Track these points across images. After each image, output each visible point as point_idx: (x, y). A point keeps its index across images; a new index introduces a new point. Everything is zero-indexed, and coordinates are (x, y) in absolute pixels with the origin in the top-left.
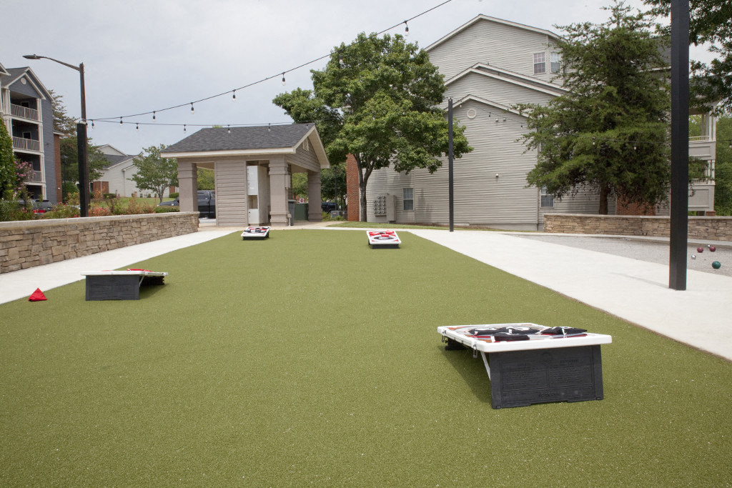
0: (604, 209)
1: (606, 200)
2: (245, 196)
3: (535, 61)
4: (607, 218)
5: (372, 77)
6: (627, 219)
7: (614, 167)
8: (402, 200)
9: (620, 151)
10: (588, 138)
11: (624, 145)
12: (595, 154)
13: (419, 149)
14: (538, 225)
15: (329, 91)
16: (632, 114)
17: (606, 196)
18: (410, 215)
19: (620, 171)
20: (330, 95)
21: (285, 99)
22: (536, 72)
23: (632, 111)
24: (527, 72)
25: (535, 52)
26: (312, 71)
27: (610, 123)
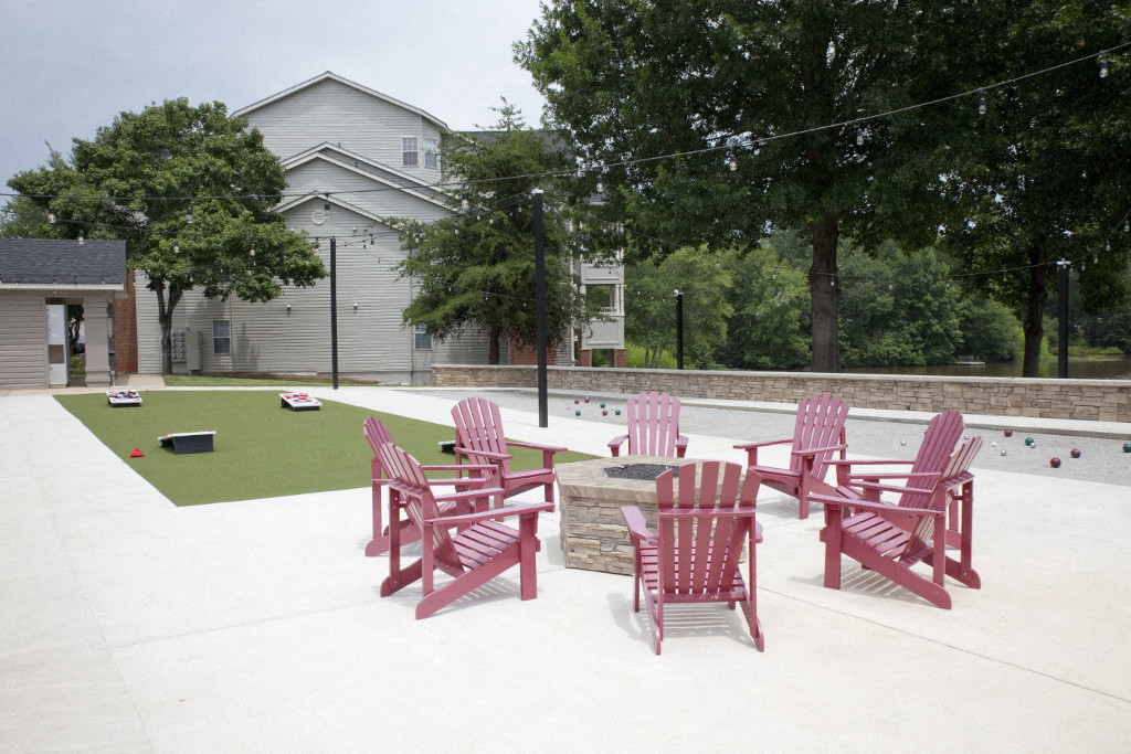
0: (495, 358)
1: (497, 343)
2: (46, 348)
3: (405, 148)
4: (500, 370)
5: (190, 171)
6: (519, 370)
7: (505, 307)
8: (210, 338)
9: (512, 289)
10: (476, 272)
11: (516, 282)
12: (484, 290)
13: (262, 275)
14: (412, 373)
15: (123, 185)
16: (524, 243)
17: (497, 337)
18: (226, 362)
19: (513, 311)
20: (126, 191)
21: (31, 183)
22: (405, 163)
23: (524, 240)
24: (394, 163)
25: (405, 136)
26: (75, 141)
27: (501, 255)
